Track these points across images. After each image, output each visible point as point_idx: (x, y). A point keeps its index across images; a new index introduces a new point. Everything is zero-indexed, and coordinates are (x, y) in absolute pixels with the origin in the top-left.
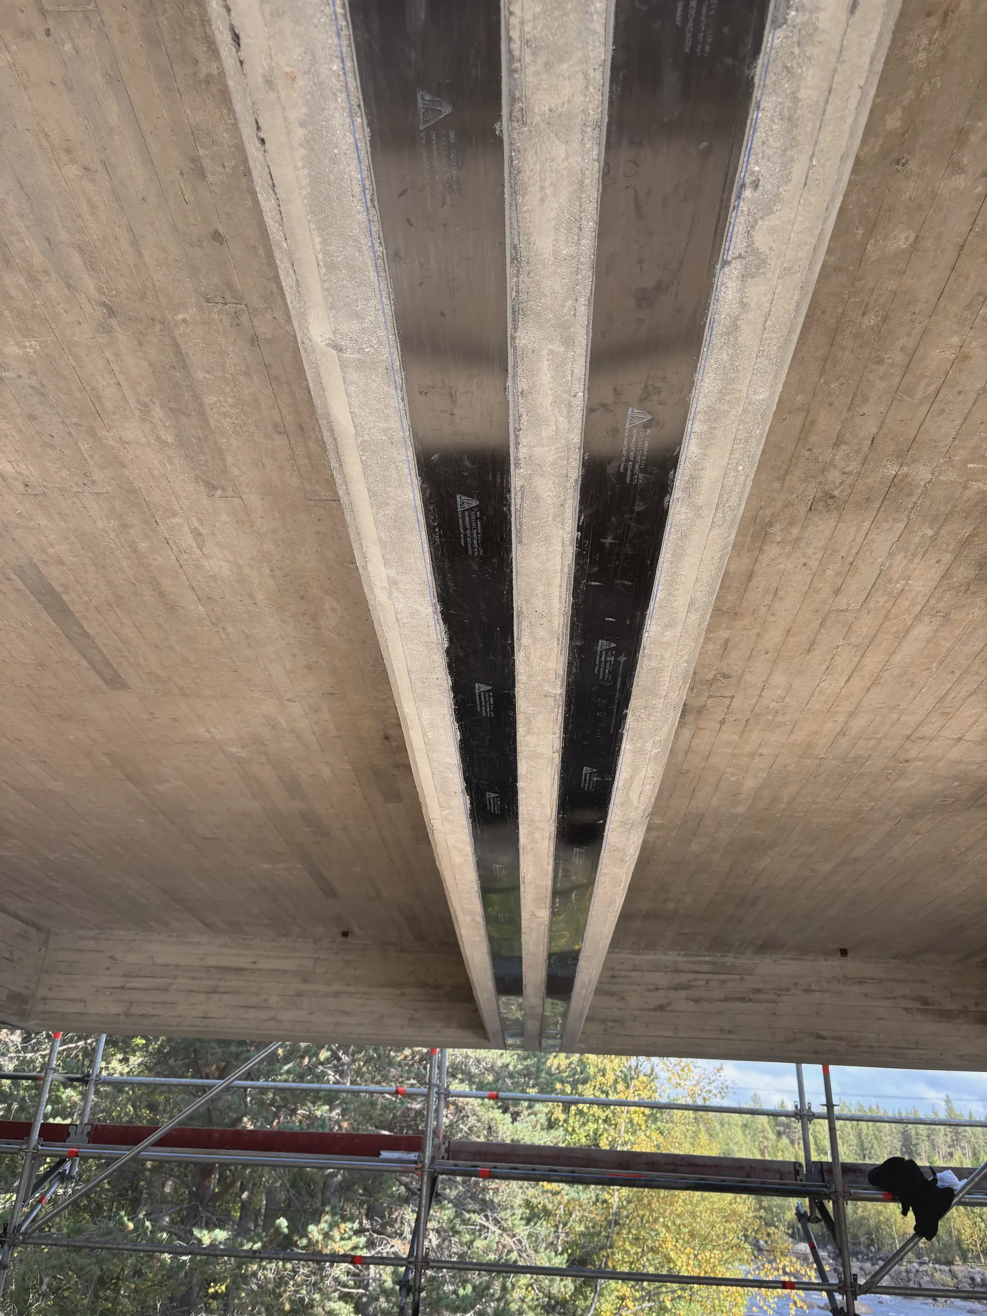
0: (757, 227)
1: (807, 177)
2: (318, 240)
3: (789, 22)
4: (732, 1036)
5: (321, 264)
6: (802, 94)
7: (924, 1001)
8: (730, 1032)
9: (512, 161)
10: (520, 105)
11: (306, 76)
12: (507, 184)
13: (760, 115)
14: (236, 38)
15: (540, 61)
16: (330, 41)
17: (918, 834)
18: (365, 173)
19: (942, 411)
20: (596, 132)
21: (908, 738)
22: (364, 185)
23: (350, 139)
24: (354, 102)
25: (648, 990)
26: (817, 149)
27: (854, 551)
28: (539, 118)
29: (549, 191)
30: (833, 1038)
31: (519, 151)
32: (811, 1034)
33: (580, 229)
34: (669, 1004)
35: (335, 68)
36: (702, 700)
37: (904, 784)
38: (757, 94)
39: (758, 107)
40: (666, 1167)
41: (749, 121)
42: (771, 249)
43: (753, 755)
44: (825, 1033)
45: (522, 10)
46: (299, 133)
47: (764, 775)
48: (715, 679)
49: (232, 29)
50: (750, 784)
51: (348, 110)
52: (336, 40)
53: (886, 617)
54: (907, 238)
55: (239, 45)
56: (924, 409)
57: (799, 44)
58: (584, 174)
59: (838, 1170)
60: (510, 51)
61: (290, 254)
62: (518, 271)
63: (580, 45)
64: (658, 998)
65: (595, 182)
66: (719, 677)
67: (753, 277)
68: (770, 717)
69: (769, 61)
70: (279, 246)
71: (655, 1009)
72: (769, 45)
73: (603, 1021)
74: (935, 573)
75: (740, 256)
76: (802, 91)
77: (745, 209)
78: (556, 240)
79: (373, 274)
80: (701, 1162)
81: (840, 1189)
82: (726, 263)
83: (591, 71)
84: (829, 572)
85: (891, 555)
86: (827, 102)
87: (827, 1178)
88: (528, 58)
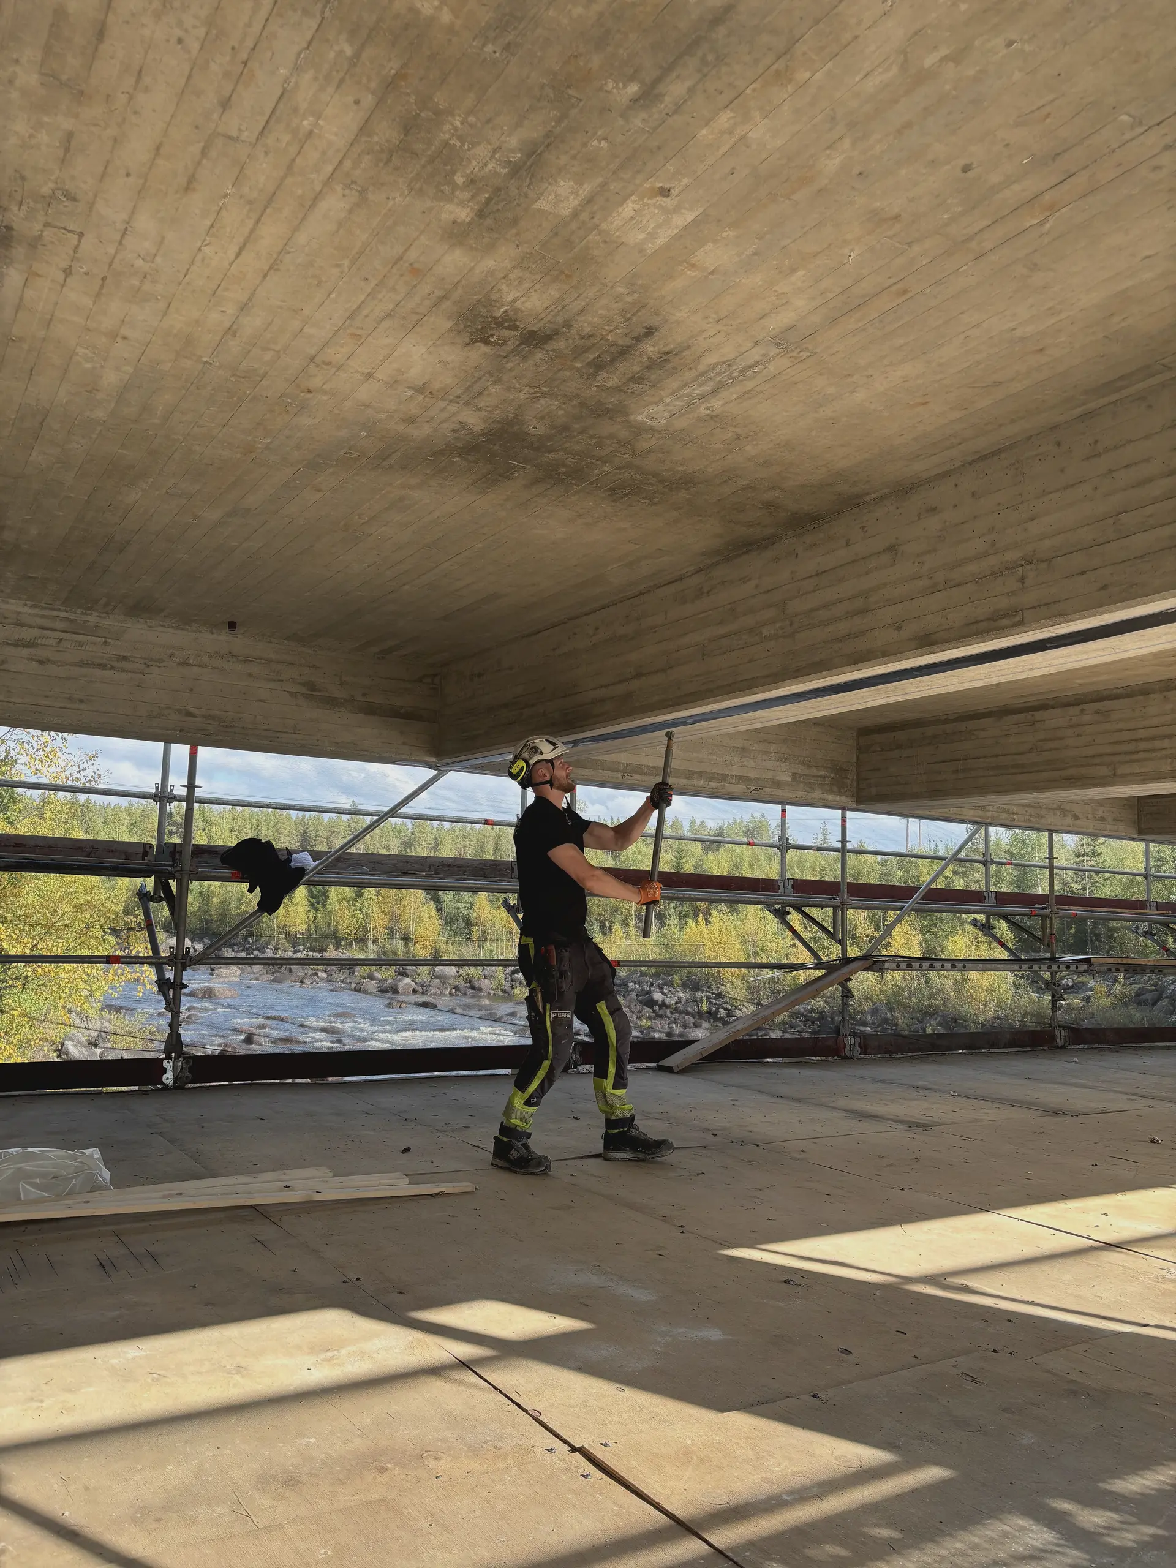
7: (312, 686)
8: (81, 701)
17: (319, 491)
21: (312, 359)
27: (250, 43)
30: (202, 716)
32: (180, 711)
36: (37, 227)
37: (306, 421)
43: (113, 335)
44: (195, 711)
47: (130, 369)
48: (53, 196)
66: (59, 194)
68: (135, 282)
74: (352, 120)
85: (297, 69)
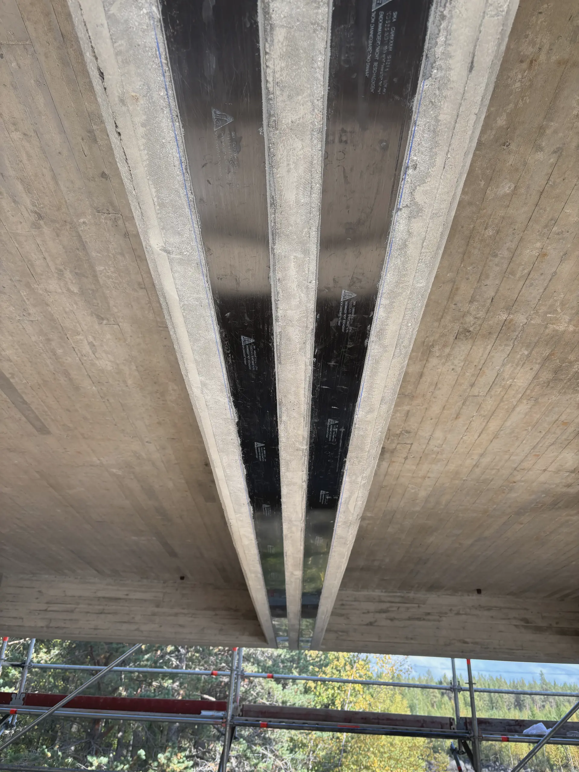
0: (416, 190)
1: (445, 164)
2: (154, 190)
3: (433, 76)
4: (413, 642)
5: (156, 204)
6: (441, 117)
7: (526, 621)
8: (412, 639)
9: (270, 149)
10: (274, 118)
11: (145, 98)
12: (267, 162)
13: (416, 128)
14: (102, 74)
15: (286, 94)
16: (158, 79)
17: (522, 524)
18: (182, 154)
19: (532, 285)
20: (319, 136)
21: (515, 469)
22: (181, 160)
23: (172, 134)
24: (174, 114)
25: (364, 613)
26: (450, 148)
27: (482, 362)
28: (285, 126)
29: (292, 166)
30: (472, 643)
31: (274, 144)
32: (460, 641)
33: (311, 188)
34: (376, 621)
35: (162, 94)
36: (394, 446)
37: (513, 495)
38: (414, 117)
39: (415, 124)
40: (373, 720)
41: (410, 132)
42: (425, 202)
43: (424, 478)
44: (468, 640)
45: (274, 65)
46: (141, 130)
47: (431, 489)
48: (401, 433)
49: (99, 69)
50: (423, 494)
51: (170, 118)
52: (162, 78)
53: (502, 400)
54: (510, 187)
55: (103, 78)
56: (521, 283)
57: (439, 89)
58: (313, 158)
59: (476, 723)
60: (267, 88)
61: (137, 198)
62: (275, 211)
63: (309, 86)
64: (369, 618)
65: (320, 162)
66: (403, 432)
67: (415, 218)
68: (434, 456)
69: (421, 98)
70: (131, 193)
71: (367, 625)
72: (421, 89)
73: (336, 632)
74: (530, 376)
75: (407, 206)
76: (441, 115)
77: (409, 180)
78: (297, 194)
79: (187, 210)
80: (394, 718)
81: (477, 734)
82: (399, 209)
83: (315, 101)
84: (468, 374)
85: (503, 365)
86: (456, 122)
87: (469, 727)
88: (278, 93)
